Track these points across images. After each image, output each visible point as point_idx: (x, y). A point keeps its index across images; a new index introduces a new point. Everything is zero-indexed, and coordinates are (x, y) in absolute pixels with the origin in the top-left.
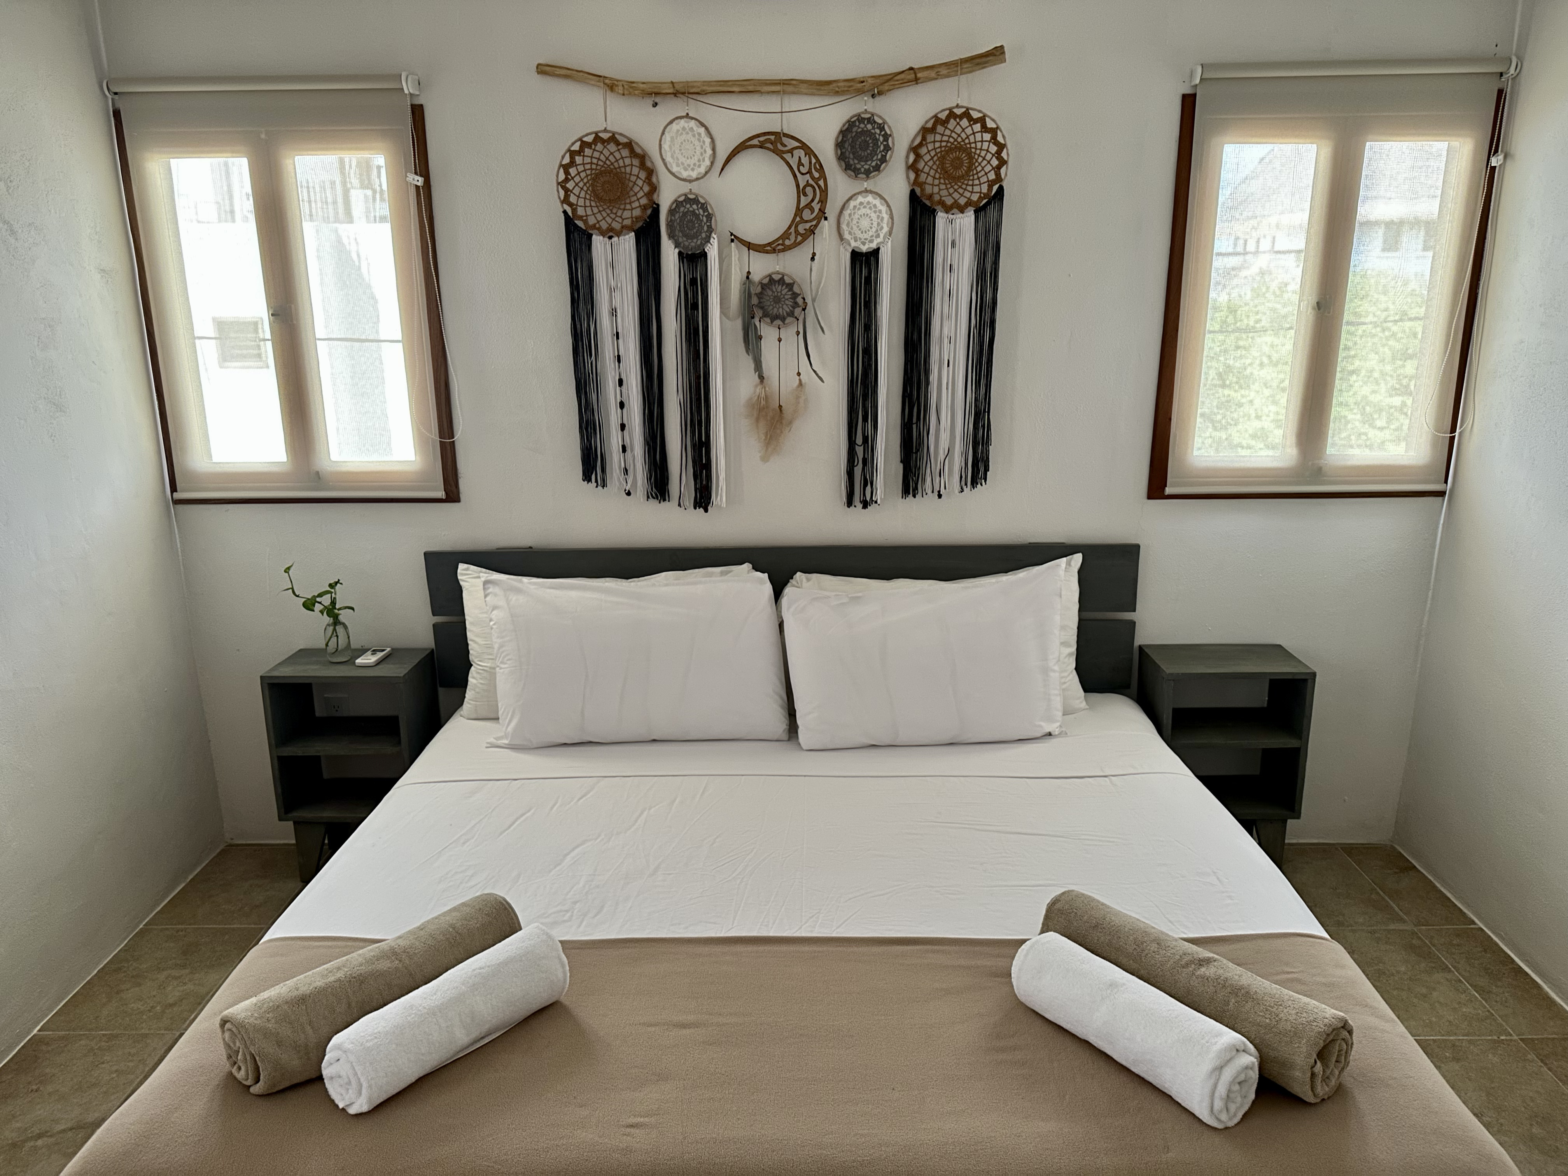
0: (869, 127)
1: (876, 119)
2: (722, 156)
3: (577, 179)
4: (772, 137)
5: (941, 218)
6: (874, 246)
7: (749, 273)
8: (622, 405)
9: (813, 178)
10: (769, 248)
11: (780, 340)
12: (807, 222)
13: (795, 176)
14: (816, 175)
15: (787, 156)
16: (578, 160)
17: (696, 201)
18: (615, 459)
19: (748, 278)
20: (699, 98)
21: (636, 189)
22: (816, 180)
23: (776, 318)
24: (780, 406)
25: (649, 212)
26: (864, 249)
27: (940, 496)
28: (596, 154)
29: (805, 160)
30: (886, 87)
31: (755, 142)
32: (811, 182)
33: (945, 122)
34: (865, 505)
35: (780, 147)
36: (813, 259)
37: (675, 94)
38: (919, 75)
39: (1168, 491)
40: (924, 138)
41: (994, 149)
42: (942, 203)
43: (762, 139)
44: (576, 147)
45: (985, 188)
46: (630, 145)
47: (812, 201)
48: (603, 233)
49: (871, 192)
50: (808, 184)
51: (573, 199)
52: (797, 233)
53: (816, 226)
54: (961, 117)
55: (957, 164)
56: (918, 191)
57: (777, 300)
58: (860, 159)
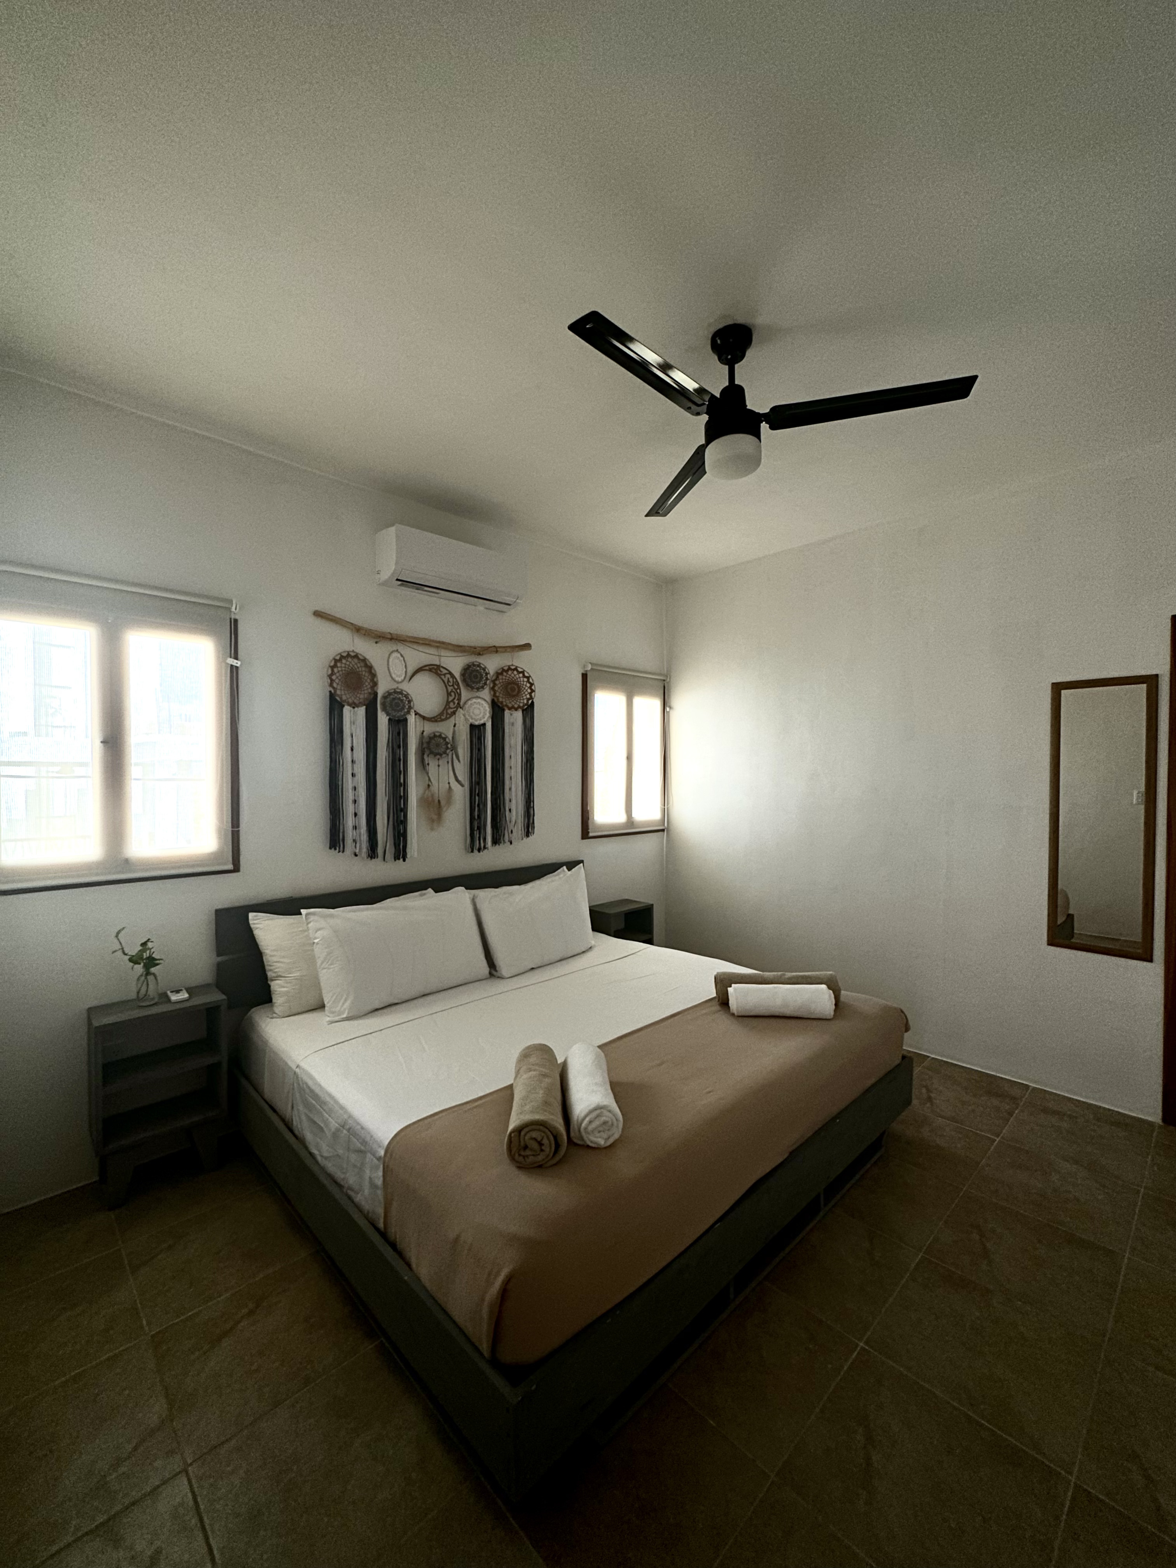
0: (478, 668)
1: (481, 665)
2: (409, 674)
3: (338, 674)
4: (435, 667)
5: (507, 713)
6: (482, 722)
7: (423, 731)
8: (355, 801)
9: (455, 688)
10: (433, 719)
11: (439, 766)
12: (452, 708)
13: (446, 687)
14: (456, 687)
15: (443, 677)
16: (339, 664)
17: (401, 693)
18: (350, 834)
19: (423, 733)
20: (405, 643)
21: (367, 684)
22: (456, 690)
23: (438, 755)
24: (439, 801)
25: (372, 696)
26: (477, 723)
27: (511, 843)
28: (348, 663)
29: (451, 680)
30: (485, 652)
31: (427, 668)
32: (454, 690)
33: (507, 671)
34: (479, 850)
35: (439, 672)
36: (454, 726)
37: (391, 639)
38: (498, 649)
39: (591, 835)
40: (497, 677)
41: (528, 685)
42: (507, 706)
43: (431, 667)
44: (338, 658)
45: (525, 702)
46: (364, 660)
47: (454, 699)
48: (349, 705)
49: (480, 698)
50: (452, 691)
51: (335, 685)
52: (447, 713)
53: (456, 711)
54: (514, 670)
55: (513, 690)
56: (496, 699)
57: (438, 745)
58: (474, 682)
